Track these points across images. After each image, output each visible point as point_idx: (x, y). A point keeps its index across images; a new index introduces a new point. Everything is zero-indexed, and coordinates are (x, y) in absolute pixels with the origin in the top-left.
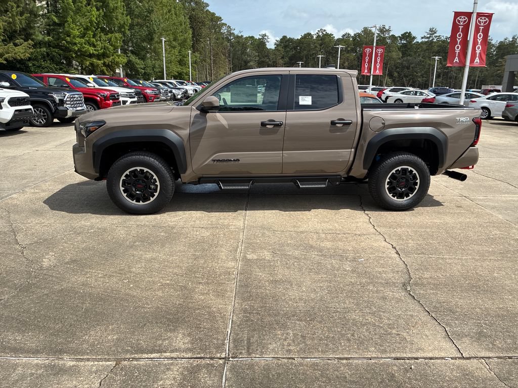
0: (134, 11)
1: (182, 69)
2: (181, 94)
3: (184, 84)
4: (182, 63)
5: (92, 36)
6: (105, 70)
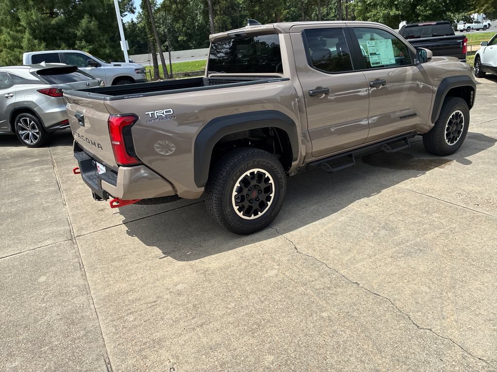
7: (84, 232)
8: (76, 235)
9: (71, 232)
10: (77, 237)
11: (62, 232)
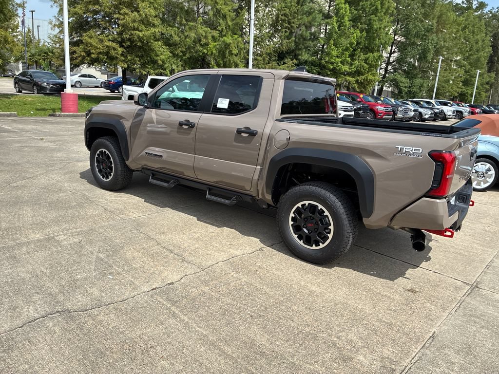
0: (411, 30)
1: (467, 90)
2: (429, 114)
3: (449, 105)
4: (467, 83)
5: (348, 56)
6: (356, 87)
7: (459, 283)
8: (468, 287)
9: (469, 294)
10: (469, 285)
11: (478, 299)
